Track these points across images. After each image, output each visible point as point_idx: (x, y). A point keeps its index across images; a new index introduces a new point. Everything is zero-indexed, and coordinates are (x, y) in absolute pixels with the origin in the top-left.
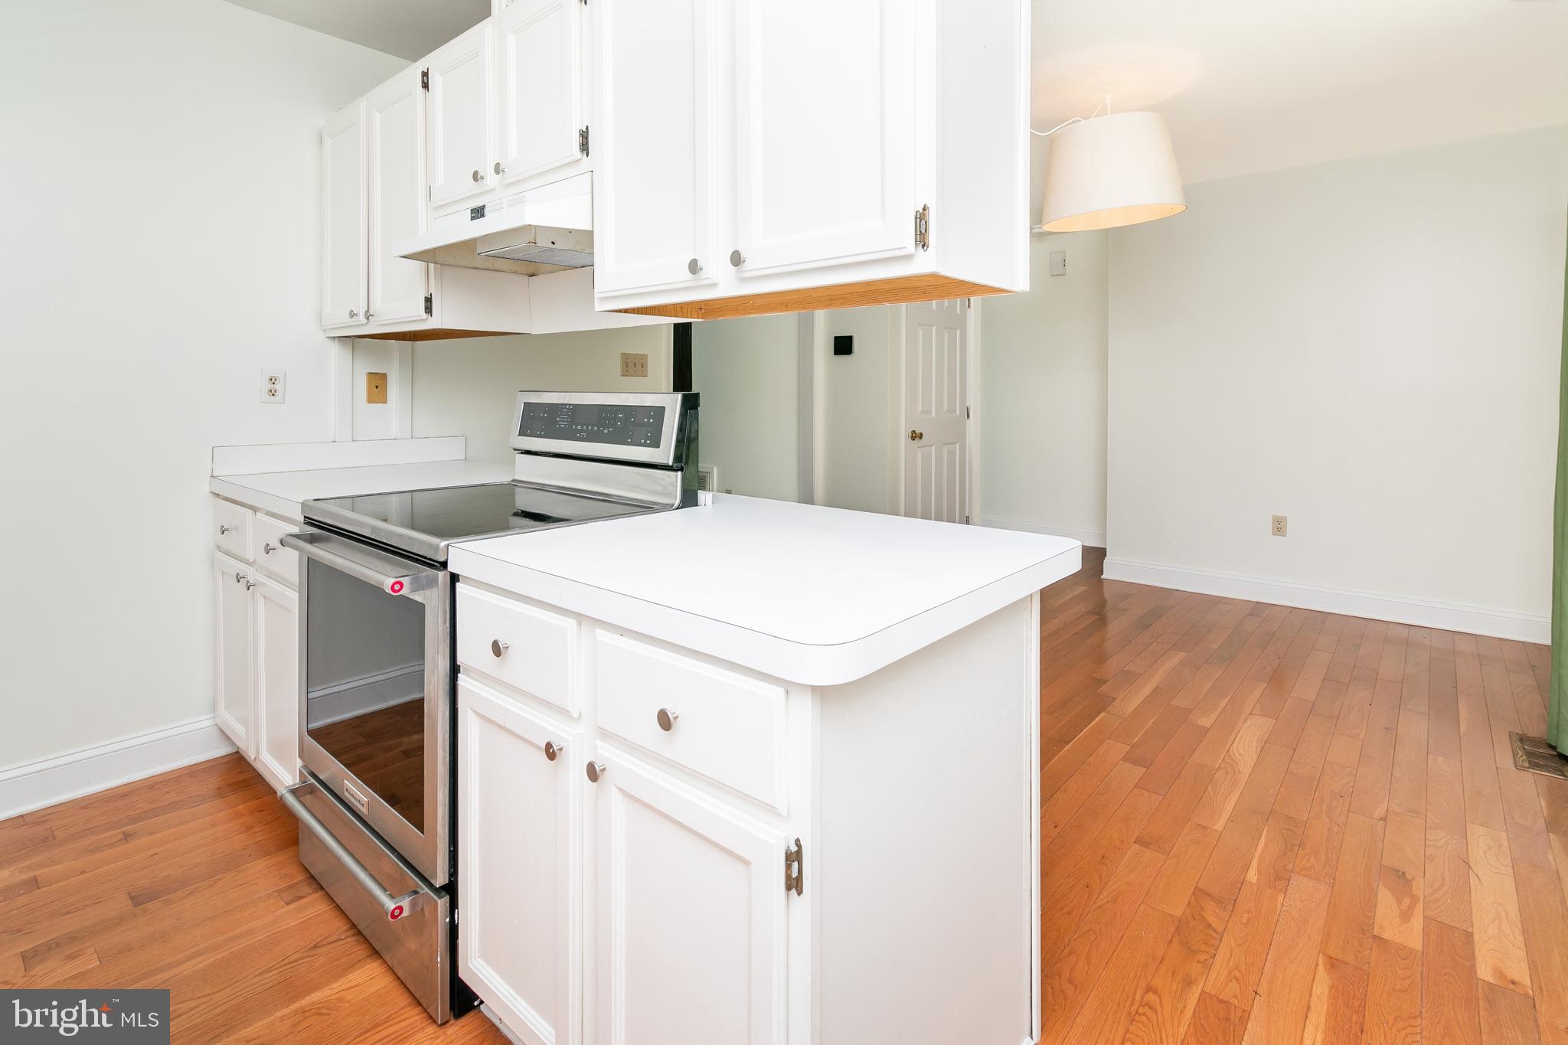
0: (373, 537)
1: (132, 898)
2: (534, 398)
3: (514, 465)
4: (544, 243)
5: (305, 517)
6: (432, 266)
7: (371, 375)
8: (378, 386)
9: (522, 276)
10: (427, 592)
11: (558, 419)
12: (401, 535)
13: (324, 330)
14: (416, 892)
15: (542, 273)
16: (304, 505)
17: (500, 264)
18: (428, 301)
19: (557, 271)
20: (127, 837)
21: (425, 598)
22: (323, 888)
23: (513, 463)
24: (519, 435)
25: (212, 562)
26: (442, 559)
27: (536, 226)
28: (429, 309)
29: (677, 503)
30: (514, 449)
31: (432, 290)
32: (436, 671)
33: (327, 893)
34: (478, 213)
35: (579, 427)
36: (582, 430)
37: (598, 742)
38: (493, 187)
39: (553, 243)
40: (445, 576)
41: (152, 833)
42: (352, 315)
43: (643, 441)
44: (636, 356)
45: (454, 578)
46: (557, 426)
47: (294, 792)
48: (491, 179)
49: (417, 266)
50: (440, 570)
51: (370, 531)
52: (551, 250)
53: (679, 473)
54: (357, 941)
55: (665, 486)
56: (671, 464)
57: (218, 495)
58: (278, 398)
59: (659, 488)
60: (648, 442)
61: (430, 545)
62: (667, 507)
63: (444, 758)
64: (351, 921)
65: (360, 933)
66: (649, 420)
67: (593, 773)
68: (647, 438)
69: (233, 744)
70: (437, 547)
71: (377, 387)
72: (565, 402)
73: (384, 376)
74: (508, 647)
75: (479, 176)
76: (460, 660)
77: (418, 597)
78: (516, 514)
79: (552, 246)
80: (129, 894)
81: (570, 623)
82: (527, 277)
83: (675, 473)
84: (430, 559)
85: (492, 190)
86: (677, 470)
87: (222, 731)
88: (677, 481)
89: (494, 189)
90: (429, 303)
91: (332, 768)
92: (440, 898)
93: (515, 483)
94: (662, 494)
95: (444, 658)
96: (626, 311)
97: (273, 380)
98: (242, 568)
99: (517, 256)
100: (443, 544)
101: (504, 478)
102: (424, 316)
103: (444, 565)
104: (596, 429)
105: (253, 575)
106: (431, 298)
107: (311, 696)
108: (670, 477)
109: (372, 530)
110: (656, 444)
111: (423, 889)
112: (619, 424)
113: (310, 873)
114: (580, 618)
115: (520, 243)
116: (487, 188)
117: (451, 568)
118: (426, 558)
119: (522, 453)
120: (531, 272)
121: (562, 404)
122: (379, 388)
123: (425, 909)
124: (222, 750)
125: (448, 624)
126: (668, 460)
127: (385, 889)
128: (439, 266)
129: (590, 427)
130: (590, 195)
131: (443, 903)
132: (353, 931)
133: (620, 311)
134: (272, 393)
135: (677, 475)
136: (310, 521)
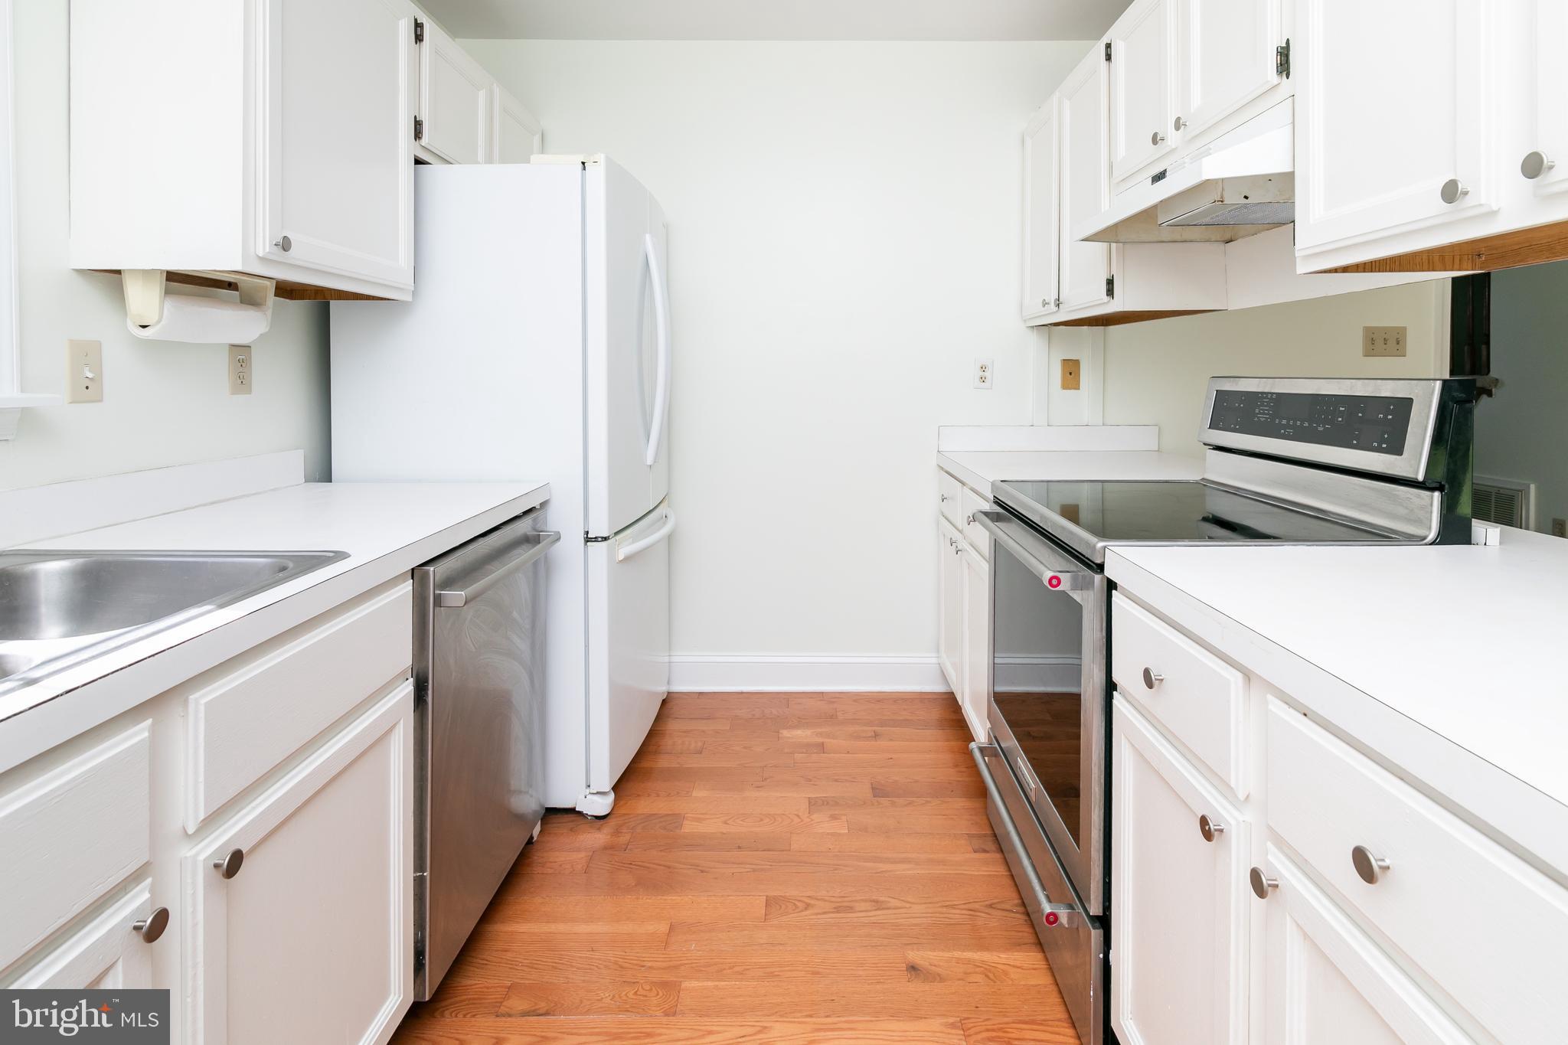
0: (1041, 525)
1: (873, 788)
2: (1228, 386)
3: (1205, 460)
4: (1233, 198)
5: (994, 496)
6: (1114, 245)
7: (1065, 362)
8: (1071, 372)
9: (1216, 244)
10: (1085, 593)
11: (1257, 411)
12: (1063, 528)
13: (1025, 321)
14: (1073, 909)
15: (1243, 237)
16: (993, 484)
17: (1189, 233)
18: (1110, 283)
19: (1259, 232)
20: (876, 736)
21: (1082, 600)
22: (1002, 851)
23: (1204, 458)
24: (1210, 428)
25: (938, 523)
26: (1098, 561)
27: (1223, 180)
28: (1110, 292)
29: (1432, 535)
30: (1205, 444)
31: (1114, 272)
32: (1091, 680)
33: (1005, 858)
34: (1159, 177)
35: (1284, 422)
36: (1287, 426)
37: (1269, 844)
38: (1174, 147)
39: (1246, 197)
40: (1102, 580)
41: (891, 740)
42: (1045, 304)
43: (1376, 444)
44: (1386, 330)
45: (1111, 585)
46: (1256, 419)
47: (982, 750)
48: (1173, 138)
49: (1100, 247)
50: (1097, 573)
51: (1039, 519)
52: (1245, 206)
53: (1437, 495)
54: (1026, 921)
55: (1412, 510)
56: (1421, 478)
57: (942, 469)
58: (987, 384)
59: (1402, 511)
60: (1384, 446)
61: (1088, 544)
62: (1418, 540)
63: (1099, 777)
64: (1022, 899)
65: (1028, 914)
66: (1385, 416)
67: (1258, 884)
68: (1384, 441)
69: (949, 685)
70: (1094, 546)
71: (1071, 374)
72: (1266, 390)
73: (1077, 363)
74: (1162, 680)
75: (1159, 138)
76: (1115, 677)
77: (1077, 596)
78: (1205, 519)
79: (1246, 201)
80: (872, 784)
81: (1235, 677)
82: (1222, 246)
83: (1428, 493)
84: (1087, 558)
85: (1173, 151)
86: (1433, 489)
87: (942, 672)
88: (1432, 505)
89: (1176, 149)
90: (1111, 285)
91: (1011, 742)
92: (1094, 928)
93: (1205, 483)
94: (1408, 520)
95: (1100, 670)
96: (1345, 269)
97: (983, 368)
98: (956, 535)
99: (1207, 220)
100: (1100, 545)
101: (1193, 476)
102: (1106, 298)
103: (1100, 568)
104: (1306, 424)
105: (963, 544)
106: (1113, 280)
107: (997, 661)
108: (1419, 496)
109: (1041, 517)
110: (1397, 448)
111: (1079, 909)
112: (1340, 419)
113: (993, 830)
114: (1248, 675)
115: (1204, 203)
116: (1168, 149)
117: (1108, 573)
118: (1084, 556)
119: (1214, 449)
120: (1228, 236)
121: (1262, 393)
122: (1073, 374)
123: (1080, 929)
124: (939, 688)
125: (1104, 634)
126: (1417, 473)
127: (1044, 888)
128: (1121, 244)
129: (1298, 423)
130: (1291, 126)
131: (1096, 935)
132: (1021, 909)
133: (1335, 270)
134: (983, 379)
135: (1432, 497)
136: (998, 502)
